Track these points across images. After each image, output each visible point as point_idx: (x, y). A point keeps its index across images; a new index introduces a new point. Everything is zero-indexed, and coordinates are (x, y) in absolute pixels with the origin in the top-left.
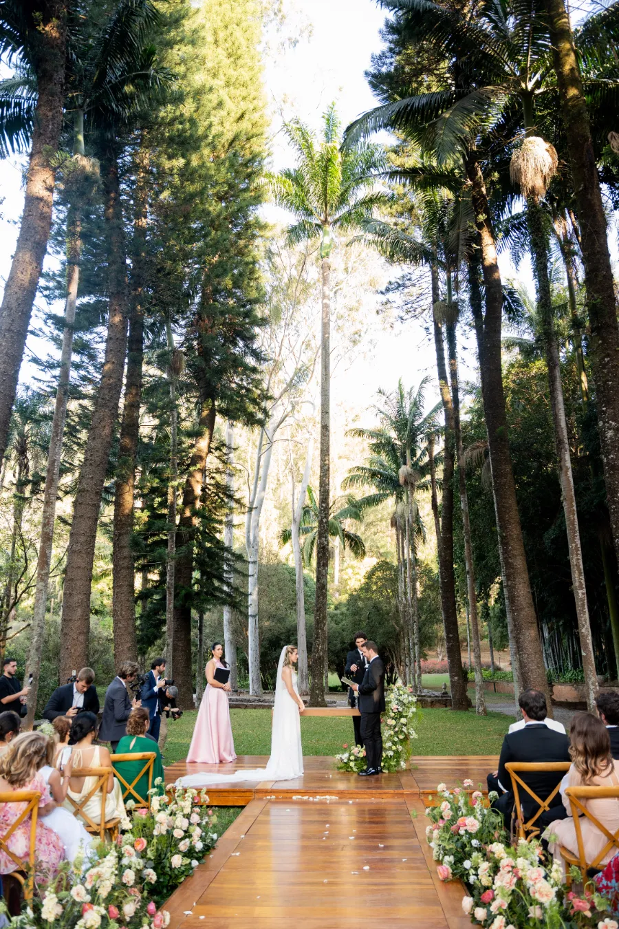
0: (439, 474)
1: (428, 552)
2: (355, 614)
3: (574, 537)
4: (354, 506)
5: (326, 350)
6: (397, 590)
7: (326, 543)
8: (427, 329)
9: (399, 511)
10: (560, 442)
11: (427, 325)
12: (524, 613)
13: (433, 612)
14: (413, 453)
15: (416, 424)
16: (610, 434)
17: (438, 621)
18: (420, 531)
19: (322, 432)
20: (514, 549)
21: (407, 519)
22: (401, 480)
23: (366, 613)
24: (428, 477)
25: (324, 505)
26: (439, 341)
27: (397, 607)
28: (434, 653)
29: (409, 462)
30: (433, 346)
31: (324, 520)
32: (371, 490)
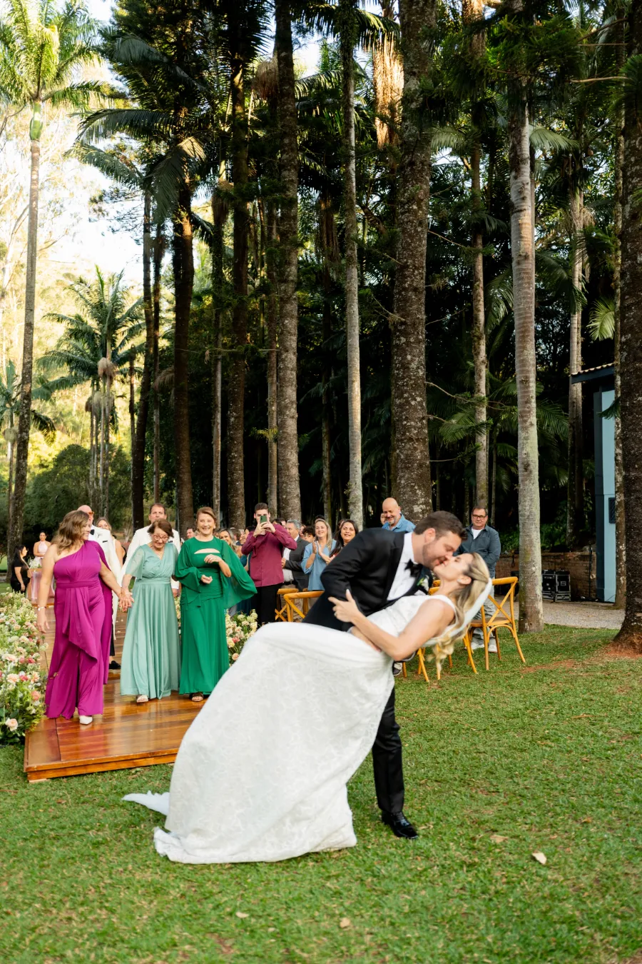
0: (140, 363)
1: (122, 439)
2: (44, 496)
3: (217, 467)
4: (47, 388)
5: (32, 244)
6: (88, 475)
7: (26, 437)
8: (137, 241)
9: (95, 399)
10: (216, 406)
11: (138, 238)
12: (186, 510)
13: (122, 497)
14: (113, 344)
15: (117, 317)
16: (232, 419)
17: (127, 505)
18: (113, 421)
19: (25, 330)
20: (183, 468)
21: (102, 408)
22: (100, 372)
23: (53, 498)
24: (127, 365)
25: (26, 402)
26: (146, 263)
27: (87, 491)
28: (122, 535)
29: (109, 355)
30: (141, 266)
31: (26, 416)
32: (64, 372)
